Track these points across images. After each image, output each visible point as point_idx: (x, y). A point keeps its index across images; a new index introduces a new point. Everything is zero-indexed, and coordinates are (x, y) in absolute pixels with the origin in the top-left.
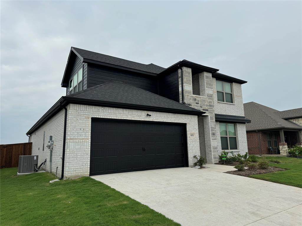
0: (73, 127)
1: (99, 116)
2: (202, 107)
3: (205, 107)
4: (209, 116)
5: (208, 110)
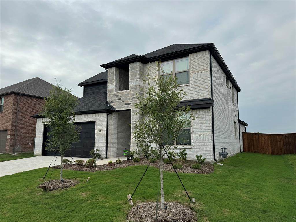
2: (124, 102)
3: (128, 102)
4: (131, 110)
5: (130, 104)
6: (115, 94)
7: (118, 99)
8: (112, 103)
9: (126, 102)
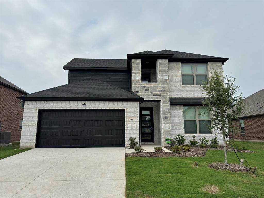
0: (26, 116)
1: (43, 107)
2: (152, 93)
3: (157, 93)
4: (161, 101)
5: (160, 95)
6: (141, 85)
7: (146, 90)
8: (138, 93)
9: (155, 93)
